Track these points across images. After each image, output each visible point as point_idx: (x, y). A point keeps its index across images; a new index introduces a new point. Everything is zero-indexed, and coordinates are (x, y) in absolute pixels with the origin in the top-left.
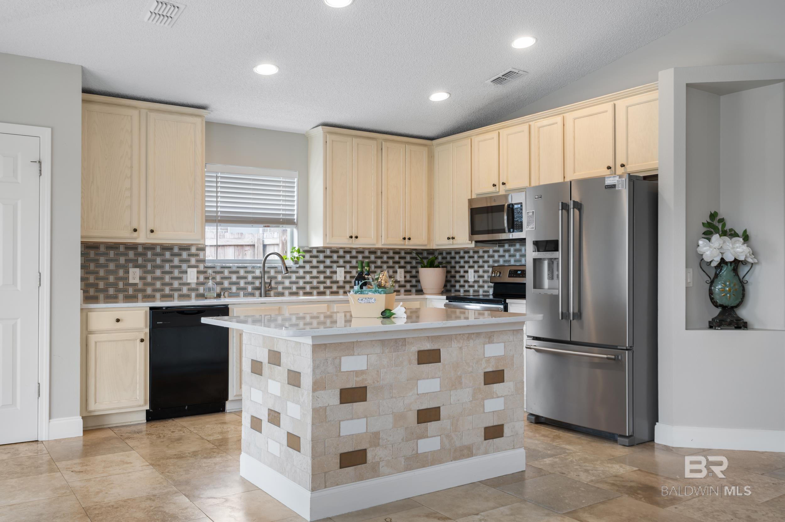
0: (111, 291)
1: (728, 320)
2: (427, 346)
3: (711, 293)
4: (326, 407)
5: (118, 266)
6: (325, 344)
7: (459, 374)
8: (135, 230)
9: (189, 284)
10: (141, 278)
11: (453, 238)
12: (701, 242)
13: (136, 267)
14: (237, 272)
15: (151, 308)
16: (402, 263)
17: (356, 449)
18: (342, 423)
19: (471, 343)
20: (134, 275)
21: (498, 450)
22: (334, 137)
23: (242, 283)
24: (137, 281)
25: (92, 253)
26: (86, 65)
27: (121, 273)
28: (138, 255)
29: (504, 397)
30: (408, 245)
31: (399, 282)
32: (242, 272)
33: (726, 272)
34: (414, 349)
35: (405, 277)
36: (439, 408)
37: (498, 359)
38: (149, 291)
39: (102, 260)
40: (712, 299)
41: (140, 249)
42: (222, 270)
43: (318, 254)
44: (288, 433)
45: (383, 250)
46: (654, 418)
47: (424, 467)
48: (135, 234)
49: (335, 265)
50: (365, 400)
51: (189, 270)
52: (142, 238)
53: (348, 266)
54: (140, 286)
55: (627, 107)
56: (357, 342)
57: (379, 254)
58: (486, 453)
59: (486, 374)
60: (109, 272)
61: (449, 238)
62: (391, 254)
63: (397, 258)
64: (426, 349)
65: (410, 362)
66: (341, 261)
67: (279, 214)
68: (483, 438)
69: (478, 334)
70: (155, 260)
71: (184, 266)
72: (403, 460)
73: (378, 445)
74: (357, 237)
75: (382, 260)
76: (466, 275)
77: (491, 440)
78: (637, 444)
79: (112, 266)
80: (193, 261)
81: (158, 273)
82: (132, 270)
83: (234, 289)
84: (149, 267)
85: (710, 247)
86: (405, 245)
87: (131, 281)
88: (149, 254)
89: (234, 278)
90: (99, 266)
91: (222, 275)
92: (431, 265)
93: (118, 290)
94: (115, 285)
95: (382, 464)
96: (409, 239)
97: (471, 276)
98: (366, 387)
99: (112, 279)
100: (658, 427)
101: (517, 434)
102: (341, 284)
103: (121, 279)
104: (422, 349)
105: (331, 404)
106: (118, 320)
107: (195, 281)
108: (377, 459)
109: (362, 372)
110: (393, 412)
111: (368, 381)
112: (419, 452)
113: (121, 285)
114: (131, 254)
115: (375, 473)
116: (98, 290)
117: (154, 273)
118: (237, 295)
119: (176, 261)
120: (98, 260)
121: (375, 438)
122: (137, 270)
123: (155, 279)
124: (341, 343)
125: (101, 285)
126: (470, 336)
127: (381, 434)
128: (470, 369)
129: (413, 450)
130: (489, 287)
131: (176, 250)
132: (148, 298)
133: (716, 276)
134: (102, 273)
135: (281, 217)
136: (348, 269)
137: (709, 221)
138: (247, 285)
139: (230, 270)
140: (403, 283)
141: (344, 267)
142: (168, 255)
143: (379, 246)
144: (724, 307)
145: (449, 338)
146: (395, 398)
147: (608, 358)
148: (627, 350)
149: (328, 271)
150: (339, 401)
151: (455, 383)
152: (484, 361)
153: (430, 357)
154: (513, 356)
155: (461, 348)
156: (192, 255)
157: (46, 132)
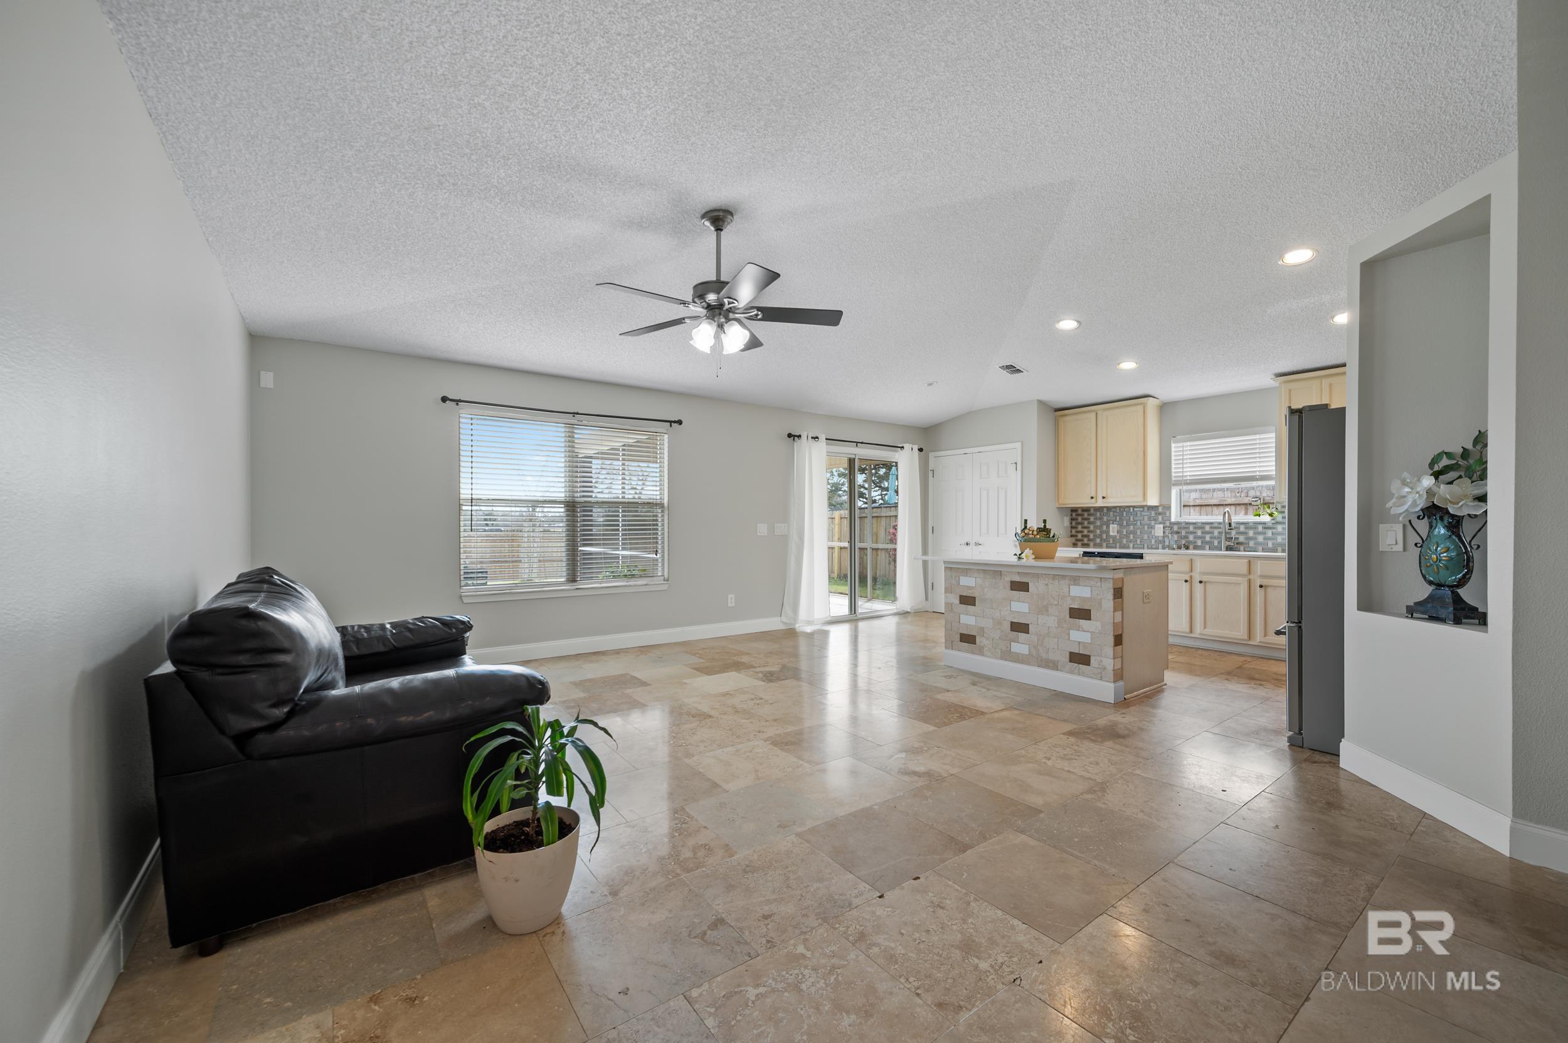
0: (1098, 541)
4: (952, 604)
5: (1103, 523)
8: (1092, 498)
9: (1157, 537)
10: (1118, 532)
13: (1114, 523)
17: (970, 634)
18: (961, 615)
19: (1056, 582)
20: (1114, 529)
21: (1083, 674)
23: (1207, 537)
24: (1115, 534)
27: (1105, 528)
28: (1117, 514)
29: (1090, 632)
32: (1207, 528)
33: (1439, 531)
34: (1008, 579)
36: (1028, 625)
37: (1083, 599)
38: (1124, 541)
39: (1092, 519)
41: (1117, 511)
42: (1187, 526)
47: (1015, 662)
48: (1093, 500)
50: (974, 605)
51: (1157, 526)
52: (1100, 503)
54: (1118, 537)
56: (969, 569)
58: (1071, 672)
59: (1071, 609)
60: (1096, 527)
64: (1016, 580)
65: (1005, 588)
67: (1255, 471)
68: (1068, 660)
69: (1064, 577)
70: (1128, 519)
71: (1153, 523)
72: (1000, 651)
73: (983, 636)
77: (1076, 665)
79: (1098, 523)
80: (1160, 518)
81: (1131, 528)
82: (1112, 526)
83: (1199, 543)
84: (1124, 524)
87: (1111, 534)
88: (1125, 514)
89: (1199, 533)
90: (1090, 523)
91: (1187, 530)
93: (1103, 540)
94: (1100, 536)
95: (985, 649)
98: (975, 598)
99: (1098, 532)
100: (1345, 746)
101: (1105, 668)
103: (1104, 532)
104: (1013, 580)
105: (954, 602)
107: (1162, 534)
108: (982, 644)
109: (972, 588)
110: (992, 618)
111: (976, 594)
112: (1012, 650)
114: (1111, 515)
115: (981, 652)
116: (1089, 540)
117: (1128, 528)
118: (1202, 548)
119: (1145, 518)
120: (1089, 519)
121: (982, 630)
122: (1116, 526)
123: (1129, 532)
125: (1092, 536)
126: (1054, 577)
128: (1056, 602)
129: (1007, 647)
131: (1146, 510)
134: (1092, 528)
135: (1258, 473)
142: (1139, 514)
144: (1438, 585)
145: (1037, 576)
146: (994, 609)
150: (958, 602)
151: (1043, 610)
152: (1069, 598)
153: (1020, 587)
154: (1101, 600)
155: (1047, 585)
156: (1160, 514)
157: (1018, 445)
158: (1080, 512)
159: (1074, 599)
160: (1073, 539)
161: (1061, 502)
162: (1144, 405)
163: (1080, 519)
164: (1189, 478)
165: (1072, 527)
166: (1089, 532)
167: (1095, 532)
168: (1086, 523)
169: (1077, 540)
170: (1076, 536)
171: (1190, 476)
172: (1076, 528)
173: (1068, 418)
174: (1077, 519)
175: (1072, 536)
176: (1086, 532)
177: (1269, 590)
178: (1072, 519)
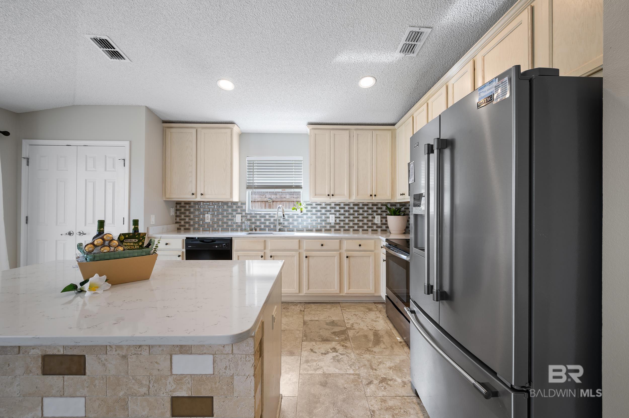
0: (197, 226)
5: (200, 213)
8: (193, 194)
9: (237, 223)
10: (211, 219)
11: (403, 194)
13: (209, 213)
14: (265, 217)
15: (187, 238)
16: (379, 211)
19: (145, 351)
20: (208, 218)
22: (317, 131)
23: (267, 223)
24: (209, 221)
27: (201, 217)
30: (375, 200)
31: (377, 224)
32: (267, 217)
35: (381, 221)
38: (215, 226)
39: (192, 210)
42: (256, 215)
43: (317, 206)
45: (364, 203)
48: (194, 196)
49: (328, 213)
51: (237, 215)
52: (200, 198)
53: (338, 213)
54: (211, 224)
57: (361, 206)
59: (174, 400)
60: (195, 216)
61: (401, 194)
62: (370, 206)
63: (375, 208)
66: (333, 211)
70: (218, 210)
71: (234, 213)
74: (333, 195)
75: (363, 210)
79: (197, 213)
80: (239, 210)
81: (220, 217)
82: (206, 215)
83: (263, 226)
84: (216, 214)
86: (372, 200)
87: (206, 221)
88: (216, 207)
89: (263, 220)
91: (256, 218)
92: (394, 213)
94: (198, 223)
96: (375, 196)
99: (197, 219)
102: (333, 225)
103: (201, 220)
106: (167, 244)
107: (240, 221)
113: (201, 223)
114: (207, 207)
116: (190, 226)
117: (218, 217)
118: (264, 230)
119: (230, 210)
122: (210, 215)
123: (218, 220)
125: (192, 223)
128: (143, 390)
131: (230, 204)
132: (214, 230)
134: (192, 216)
135: (294, 184)
136: (338, 215)
138: (270, 224)
139: (260, 215)
140: (380, 225)
141: (335, 214)
142: (225, 207)
143: (350, 201)
149: (323, 217)
151: (116, 407)
152: (170, 379)
154: (233, 376)
156: (239, 207)
157: (127, 143)
158: (183, 204)
159: (180, 379)
160: (177, 225)
161: (168, 196)
162: (232, 129)
163: (183, 210)
164: (256, 184)
165: (177, 216)
166: (190, 219)
167: (194, 219)
168: (187, 213)
169: (180, 226)
170: (180, 223)
171: (257, 183)
172: (180, 216)
173: (173, 130)
174: (181, 210)
175: (176, 223)
176: (187, 220)
177: (311, 259)
178: (176, 210)
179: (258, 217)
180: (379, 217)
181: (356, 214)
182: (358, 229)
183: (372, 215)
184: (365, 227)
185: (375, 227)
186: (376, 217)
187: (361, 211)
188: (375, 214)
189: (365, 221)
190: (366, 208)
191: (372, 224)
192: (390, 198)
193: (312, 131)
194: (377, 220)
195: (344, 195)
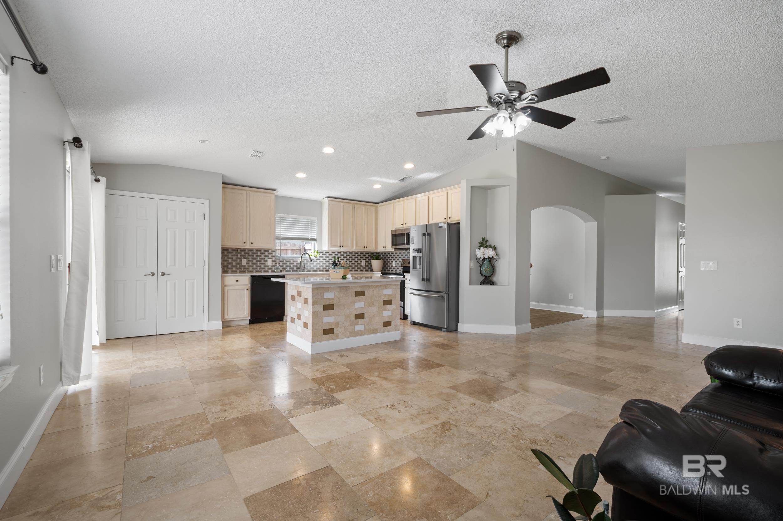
0: (234, 269)
1: (487, 282)
2: (359, 290)
3: (481, 271)
4: (317, 312)
5: (237, 258)
6: (317, 288)
7: (372, 301)
8: (245, 243)
9: (268, 266)
10: (247, 263)
11: (385, 247)
12: (477, 250)
13: (245, 258)
14: (290, 261)
15: (251, 276)
16: (364, 257)
17: (330, 328)
18: (324, 318)
19: (378, 289)
20: (244, 262)
21: (389, 331)
22: (333, 202)
23: (292, 266)
24: (245, 264)
25: (226, 252)
26: (224, 173)
27: (238, 261)
28: (245, 253)
29: (392, 310)
31: (363, 266)
32: (292, 261)
33: (486, 262)
34: (354, 290)
35: (366, 264)
36: (364, 314)
37: (389, 295)
38: (251, 269)
39: (230, 255)
40: (481, 273)
41: (247, 251)
42: (283, 260)
43: (326, 253)
44: (304, 322)
45: (356, 252)
46: (458, 321)
47: (357, 336)
50: (333, 309)
51: (268, 260)
52: (248, 246)
54: (247, 267)
55: (452, 194)
56: (330, 287)
57: (354, 254)
58: (384, 332)
59: (384, 301)
60: (233, 261)
61: (384, 247)
62: (359, 254)
63: (362, 256)
64: (358, 290)
65: (352, 296)
67: (309, 236)
68: (382, 326)
69: (381, 286)
70: (253, 256)
71: (266, 258)
72: (349, 333)
73: (339, 327)
74: (343, 246)
75: (355, 256)
76: (392, 263)
77: (386, 327)
78: (450, 331)
79: (234, 258)
80: (270, 256)
81: (255, 261)
82: (243, 260)
83: (288, 268)
84: (251, 259)
85: (480, 252)
86: (365, 250)
87: (243, 265)
88: (251, 253)
89: (288, 263)
90: (229, 258)
91: (283, 262)
92: (377, 258)
93: (237, 269)
94: (235, 266)
95: (340, 334)
96: (367, 247)
97: (394, 264)
98: (334, 305)
99: (234, 263)
100: (459, 325)
101: (397, 325)
103: (238, 263)
104: (357, 291)
105: (320, 310)
106: (237, 281)
107: (271, 265)
108: (338, 332)
109: (332, 299)
110: (345, 315)
111: (335, 302)
112: (356, 330)
113: (238, 266)
114: (243, 253)
115: (337, 337)
116: (228, 268)
117: (253, 261)
119: (263, 256)
120: (228, 255)
121: (337, 324)
122: (246, 260)
123: (253, 264)
124: (324, 287)
126: (377, 286)
127: (340, 323)
128: (377, 299)
129: (353, 329)
130: (401, 268)
131: (262, 251)
132: (250, 272)
133: (483, 263)
134: (230, 261)
135: (310, 237)
137: (482, 241)
139: (286, 260)
140: (365, 267)
142: (259, 253)
143: (353, 250)
144: (485, 276)
146: (346, 309)
147: (438, 297)
148: (446, 293)
149: (330, 261)
150: (322, 310)
151: (371, 304)
153: (360, 294)
155: (373, 291)
156: (270, 253)
157: (207, 202)
159: (385, 295)
162: (273, 195)
164: (282, 236)
166: (228, 263)
168: (226, 258)
171: (284, 235)
176: (226, 264)
179: (285, 262)
180: (364, 261)
181: (351, 259)
182: (352, 269)
183: (360, 260)
184: (356, 268)
185: (362, 268)
186: (363, 261)
187: (354, 257)
188: (362, 259)
189: (356, 264)
190: (356, 255)
191: (360, 266)
192: (374, 249)
193: (330, 202)
194: (363, 263)
195: (349, 246)
